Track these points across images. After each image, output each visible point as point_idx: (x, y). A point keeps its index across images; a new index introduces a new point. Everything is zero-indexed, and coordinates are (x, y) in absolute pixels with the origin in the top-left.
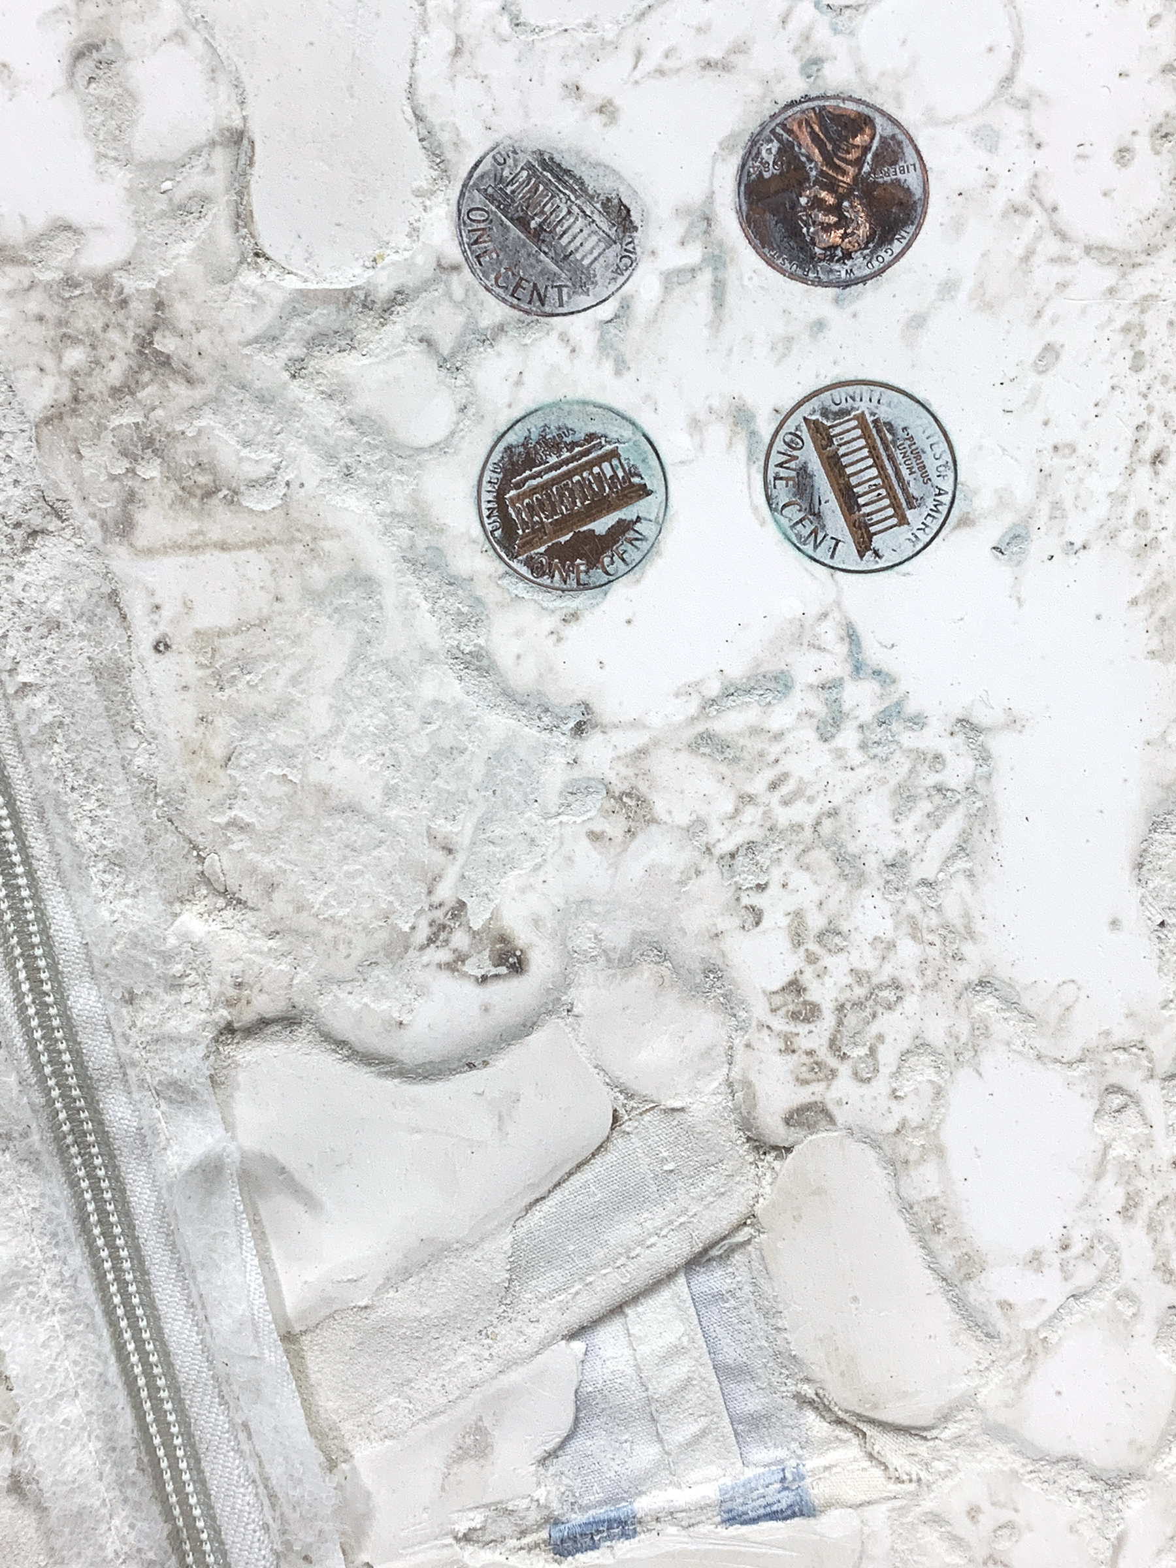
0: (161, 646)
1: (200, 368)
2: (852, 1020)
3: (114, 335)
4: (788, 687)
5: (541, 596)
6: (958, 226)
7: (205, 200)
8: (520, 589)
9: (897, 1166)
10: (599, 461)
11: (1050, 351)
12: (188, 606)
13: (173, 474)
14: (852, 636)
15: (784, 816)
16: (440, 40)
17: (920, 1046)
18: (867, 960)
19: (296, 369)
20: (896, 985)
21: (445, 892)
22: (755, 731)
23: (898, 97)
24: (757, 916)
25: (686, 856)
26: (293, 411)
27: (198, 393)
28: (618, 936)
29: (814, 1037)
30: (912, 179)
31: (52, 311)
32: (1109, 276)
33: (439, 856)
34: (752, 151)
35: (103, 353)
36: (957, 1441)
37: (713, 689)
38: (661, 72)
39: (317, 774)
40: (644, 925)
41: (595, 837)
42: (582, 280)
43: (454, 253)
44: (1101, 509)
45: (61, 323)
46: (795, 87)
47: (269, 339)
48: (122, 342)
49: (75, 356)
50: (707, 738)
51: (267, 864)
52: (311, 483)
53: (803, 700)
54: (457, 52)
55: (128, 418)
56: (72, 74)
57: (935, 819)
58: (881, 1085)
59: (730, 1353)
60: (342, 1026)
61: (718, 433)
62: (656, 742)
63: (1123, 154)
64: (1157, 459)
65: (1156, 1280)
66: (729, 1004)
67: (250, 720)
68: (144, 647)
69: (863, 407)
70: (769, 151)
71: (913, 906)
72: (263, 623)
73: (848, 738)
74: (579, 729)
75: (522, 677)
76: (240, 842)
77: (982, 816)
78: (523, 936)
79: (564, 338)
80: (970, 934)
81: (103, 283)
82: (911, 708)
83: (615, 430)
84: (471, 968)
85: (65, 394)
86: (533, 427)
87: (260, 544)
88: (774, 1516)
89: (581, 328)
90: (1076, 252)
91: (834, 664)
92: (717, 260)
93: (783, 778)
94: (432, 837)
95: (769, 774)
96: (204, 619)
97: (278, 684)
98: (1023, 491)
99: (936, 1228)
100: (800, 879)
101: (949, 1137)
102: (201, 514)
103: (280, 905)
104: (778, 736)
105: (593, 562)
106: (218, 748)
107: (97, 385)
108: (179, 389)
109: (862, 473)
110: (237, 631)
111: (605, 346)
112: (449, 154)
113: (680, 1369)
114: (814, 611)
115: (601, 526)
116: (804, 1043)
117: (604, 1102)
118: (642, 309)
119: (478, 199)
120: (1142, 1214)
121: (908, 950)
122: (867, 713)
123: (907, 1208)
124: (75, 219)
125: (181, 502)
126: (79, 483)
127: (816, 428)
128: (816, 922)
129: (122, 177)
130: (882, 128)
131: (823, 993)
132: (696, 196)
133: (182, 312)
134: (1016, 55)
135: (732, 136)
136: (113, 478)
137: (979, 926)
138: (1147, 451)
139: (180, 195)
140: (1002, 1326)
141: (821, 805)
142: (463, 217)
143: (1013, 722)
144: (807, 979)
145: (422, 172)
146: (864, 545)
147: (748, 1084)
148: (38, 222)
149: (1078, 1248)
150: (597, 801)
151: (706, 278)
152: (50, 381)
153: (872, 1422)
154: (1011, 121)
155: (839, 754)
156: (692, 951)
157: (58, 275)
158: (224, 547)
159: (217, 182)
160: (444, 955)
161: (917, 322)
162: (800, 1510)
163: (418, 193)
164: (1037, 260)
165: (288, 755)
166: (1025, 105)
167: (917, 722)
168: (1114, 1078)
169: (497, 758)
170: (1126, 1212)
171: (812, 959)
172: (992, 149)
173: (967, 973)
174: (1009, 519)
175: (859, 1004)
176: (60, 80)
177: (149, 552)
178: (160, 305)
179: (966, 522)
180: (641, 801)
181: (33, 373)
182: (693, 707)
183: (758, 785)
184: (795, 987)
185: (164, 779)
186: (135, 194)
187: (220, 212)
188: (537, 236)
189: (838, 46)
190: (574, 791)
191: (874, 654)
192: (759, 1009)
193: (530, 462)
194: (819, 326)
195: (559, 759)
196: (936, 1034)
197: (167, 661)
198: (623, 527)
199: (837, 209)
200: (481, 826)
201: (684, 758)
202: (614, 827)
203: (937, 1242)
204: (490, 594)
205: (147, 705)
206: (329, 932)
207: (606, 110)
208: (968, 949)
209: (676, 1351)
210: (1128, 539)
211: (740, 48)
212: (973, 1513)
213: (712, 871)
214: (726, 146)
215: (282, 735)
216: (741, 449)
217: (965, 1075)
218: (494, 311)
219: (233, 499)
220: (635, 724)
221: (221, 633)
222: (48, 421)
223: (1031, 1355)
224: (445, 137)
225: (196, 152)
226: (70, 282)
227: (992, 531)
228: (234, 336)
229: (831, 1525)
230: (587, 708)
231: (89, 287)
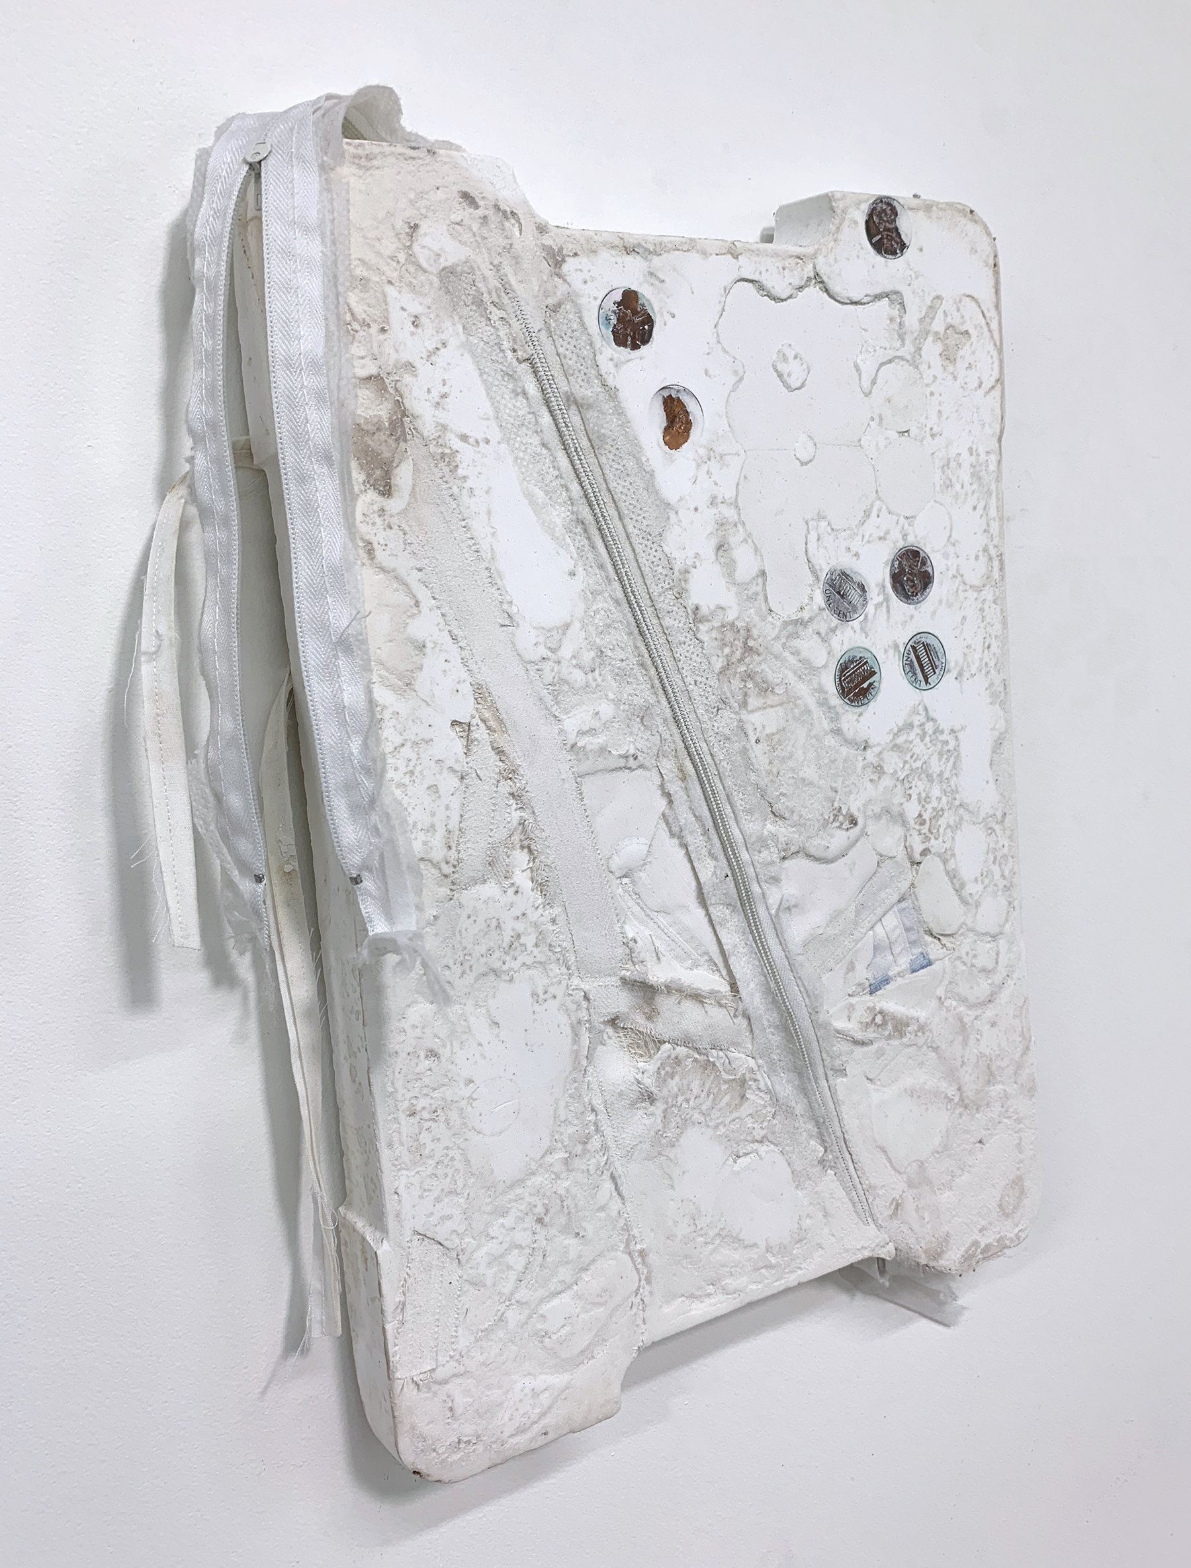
0: (758, 741)
1: (761, 650)
2: (933, 822)
3: (736, 642)
4: (913, 727)
5: (853, 709)
6: (941, 583)
7: (757, 594)
8: (847, 707)
9: (945, 862)
10: (863, 665)
11: (964, 618)
12: (764, 727)
13: (756, 685)
14: (926, 709)
15: (915, 765)
16: (813, 537)
17: (949, 826)
18: (935, 804)
19: (784, 646)
20: (942, 810)
21: (836, 805)
22: (906, 741)
23: (925, 545)
24: (910, 796)
25: (893, 782)
26: (785, 660)
27: (761, 658)
28: (877, 810)
29: (925, 829)
30: (930, 570)
31: (719, 636)
32: (975, 595)
33: (834, 794)
34: (892, 566)
35: (735, 649)
36: (962, 934)
37: (896, 730)
38: (869, 542)
39: (801, 774)
40: (884, 804)
41: (871, 780)
42: (855, 610)
43: (823, 605)
44: (977, 664)
45: (722, 640)
46: (901, 544)
47: (778, 637)
48: (739, 644)
49: (727, 650)
50: (895, 746)
51: (790, 804)
52: (792, 682)
53: (917, 730)
54: (818, 540)
55: (742, 668)
56: (717, 555)
57: (948, 760)
58: (941, 839)
59: (908, 924)
60: (812, 851)
61: (891, 652)
62: (883, 749)
63: (977, 558)
64: (989, 647)
65: (1001, 880)
66: (904, 823)
67: (783, 760)
68: (753, 742)
69: (923, 640)
70: (896, 564)
71: (945, 786)
72: (784, 729)
73: (927, 739)
74: (865, 748)
75: (850, 735)
76: (783, 799)
77: (958, 758)
78: (856, 814)
79: (852, 628)
80: (957, 792)
81: (733, 625)
82: (940, 728)
83: (867, 655)
84: (844, 827)
85: (725, 663)
86: (846, 658)
87: (781, 704)
88: (923, 968)
89: (856, 624)
90: (968, 587)
91: (923, 719)
92: (887, 599)
93: (914, 754)
94: (832, 788)
95: (910, 754)
96: (768, 731)
97: (789, 748)
98: (961, 661)
99: (954, 876)
100: (919, 783)
101: (956, 851)
102: (765, 697)
103: (796, 817)
104: (911, 742)
105: (865, 696)
106: (775, 771)
107: (734, 660)
108: (756, 657)
109: (925, 660)
110: (777, 733)
111: (862, 629)
112: (819, 573)
113: (898, 931)
114: (917, 703)
115: (865, 685)
116: (923, 831)
117: (876, 858)
118: (870, 617)
119: (828, 587)
120: (997, 862)
121: (944, 799)
122: (931, 732)
123: (947, 873)
124: (723, 605)
125: (759, 694)
126: (731, 692)
127: (913, 647)
128: (923, 795)
129: (734, 589)
130: (922, 554)
131: (926, 816)
132: (880, 580)
133: (755, 632)
134: (951, 529)
135: (888, 560)
136: (740, 689)
137: (960, 789)
138: (986, 645)
139: (750, 593)
140: (970, 901)
141: (923, 761)
142: (825, 592)
143: (963, 728)
144: (923, 813)
145: (810, 579)
146: (927, 682)
147: (911, 847)
148: (712, 607)
149: (985, 874)
150: (870, 769)
151: (885, 605)
152: (720, 660)
153: (942, 935)
154: (951, 549)
155: (926, 745)
156: (895, 810)
157: (719, 624)
158: (772, 706)
159: (759, 588)
160: (837, 824)
161: (934, 612)
162: (930, 964)
163: (810, 585)
164: (960, 591)
165: (793, 770)
166: (954, 545)
167: (942, 732)
168: (989, 825)
169: (845, 761)
170: (994, 862)
171: (923, 806)
172: (947, 559)
173: (957, 803)
174: (958, 669)
175: (934, 817)
176: (714, 557)
177: (753, 711)
178: (748, 631)
179: (949, 671)
180: (882, 768)
181: (716, 657)
182: (891, 737)
183: (908, 758)
184: (920, 815)
185: (762, 783)
186: (738, 594)
187: (761, 597)
188: (842, 596)
189: (910, 530)
190: (864, 768)
191: (932, 714)
192: (912, 823)
193: (847, 668)
194: (912, 617)
195: (860, 758)
196: (952, 823)
197: (760, 746)
198: (871, 684)
199: (913, 581)
200: (843, 783)
201: (890, 753)
202: (875, 777)
203: (955, 881)
204: (841, 711)
205: (754, 761)
206: (808, 823)
207: (857, 555)
208: (957, 796)
209: (896, 927)
210: (984, 672)
211: (887, 533)
212: (967, 954)
213: (899, 785)
214: (886, 563)
215: (790, 764)
216: (897, 657)
217: (959, 832)
218: (835, 621)
219: (772, 692)
220: (879, 744)
221: (773, 734)
222: (721, 673)
223: (977, 907)
224: (817, 567)
225: (754, 579)
226: (723, 626)
227: (954, 673)
228: (769, 638)
229: (936, 967)
230: (866, 742)
231: (728, 627)
